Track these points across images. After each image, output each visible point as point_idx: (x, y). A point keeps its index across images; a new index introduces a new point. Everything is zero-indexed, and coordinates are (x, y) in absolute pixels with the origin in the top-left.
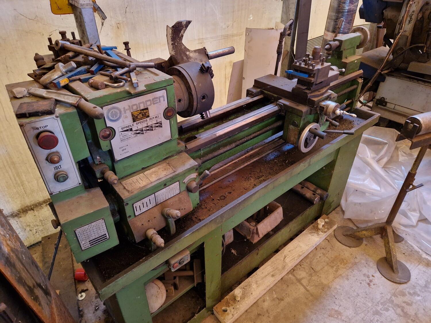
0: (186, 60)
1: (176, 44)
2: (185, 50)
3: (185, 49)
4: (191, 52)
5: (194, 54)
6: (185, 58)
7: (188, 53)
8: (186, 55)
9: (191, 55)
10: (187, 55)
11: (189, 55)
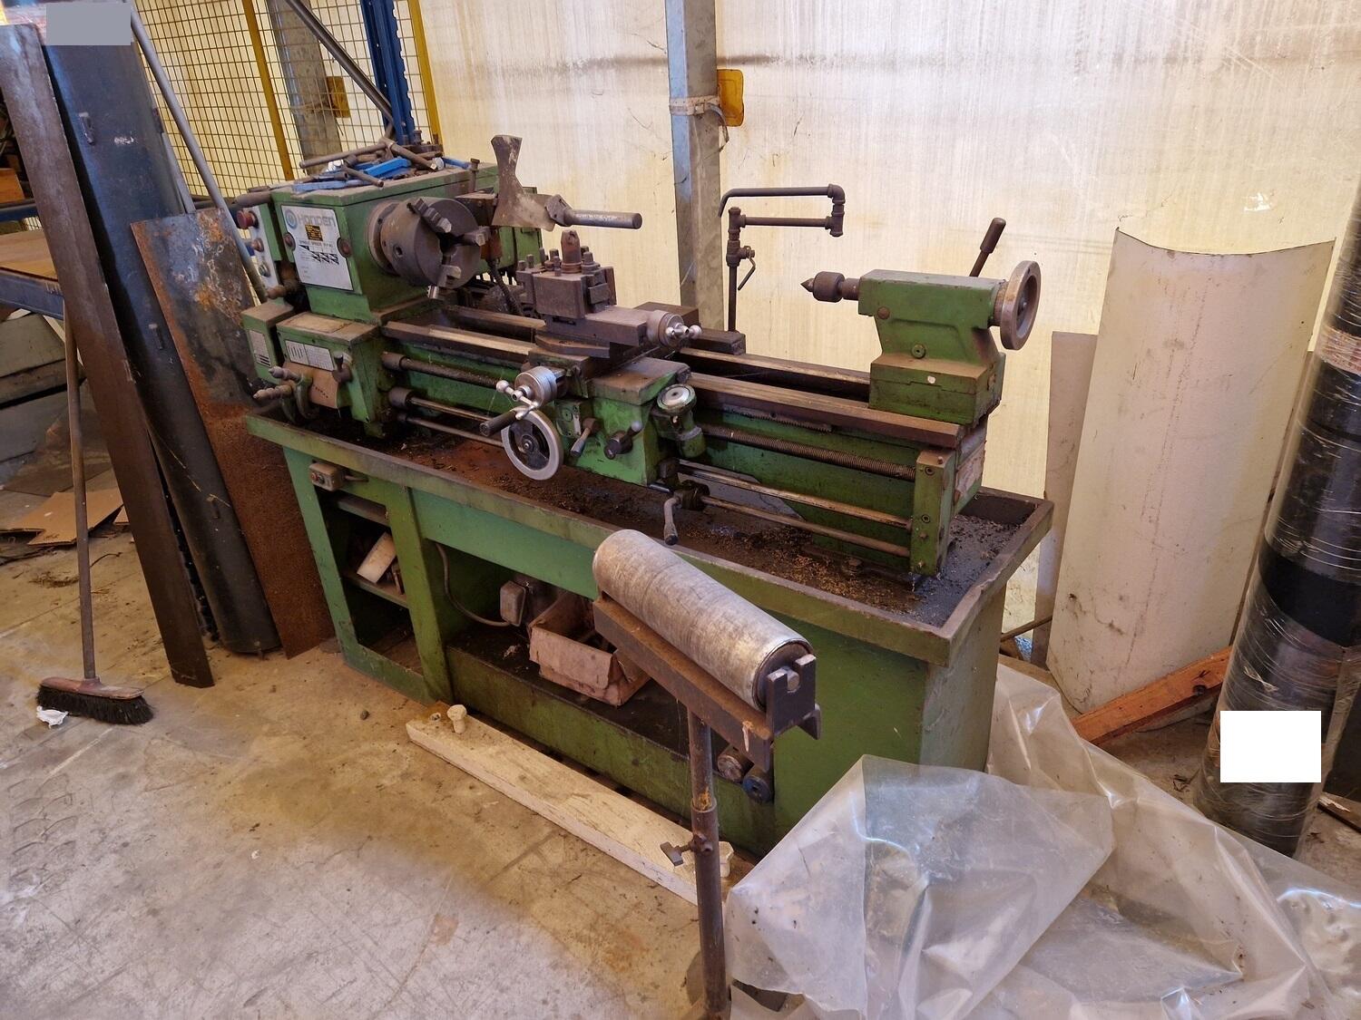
4: (525, 196)
5: (528, 200)
7: (518, 196)
9: (523, 200)
10: (516, 198)
11: (518, 200)
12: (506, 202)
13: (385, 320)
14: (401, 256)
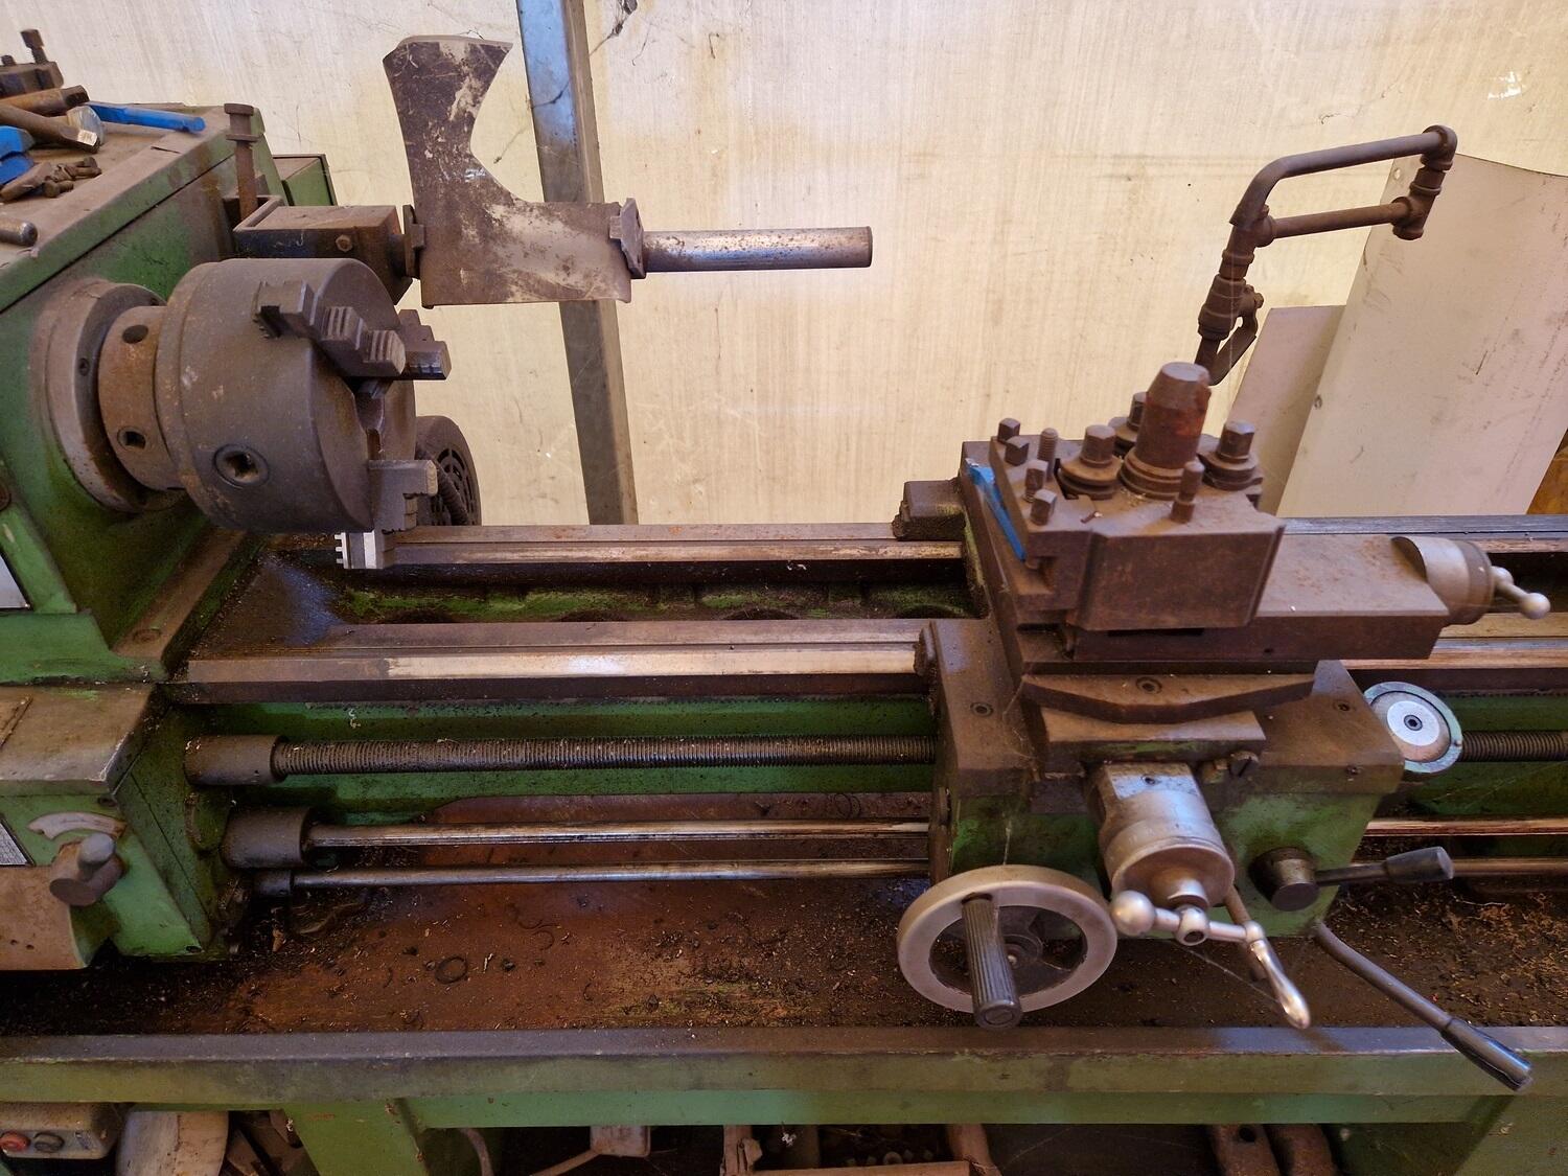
0: (474, 246)
1: (429, 155)
2: (483, 191)
3: (482, 187)
4: (521, 211)
5: (537, 223)
6: (471, 232)
7: (498, 211)
8: (485, 221)
9: (517, 224)
10: (490, 218)
11: (501, 223)
12: (456, 233)
13: (175, 660)
14: (247, 478)
